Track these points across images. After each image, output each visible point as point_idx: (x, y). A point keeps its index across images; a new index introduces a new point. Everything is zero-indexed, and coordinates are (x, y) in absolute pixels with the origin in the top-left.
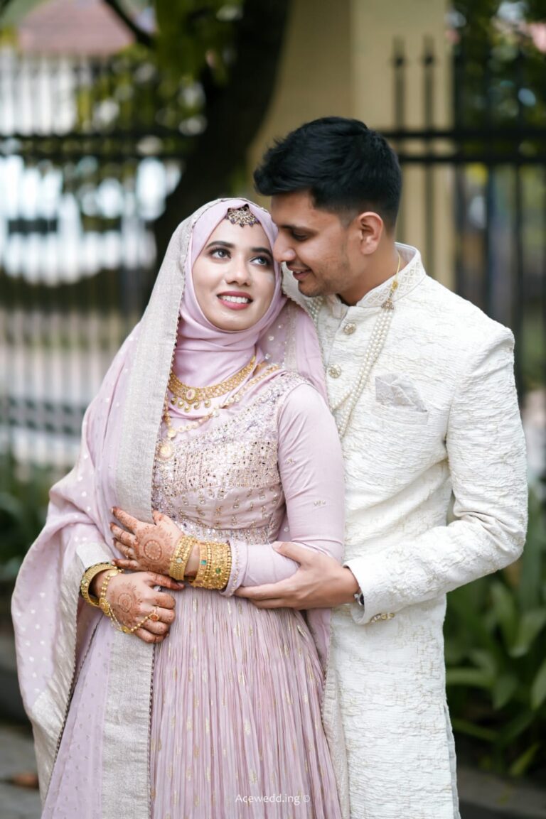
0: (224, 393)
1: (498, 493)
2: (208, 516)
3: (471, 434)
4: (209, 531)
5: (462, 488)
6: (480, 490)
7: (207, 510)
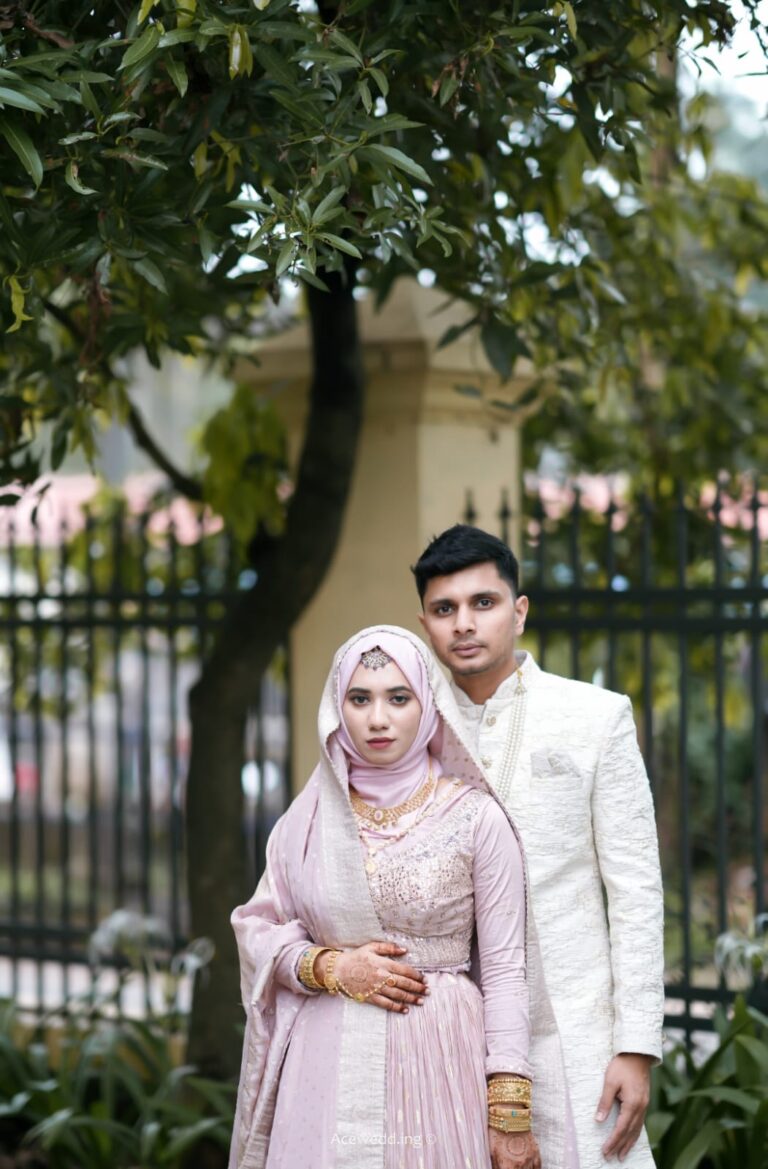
0: (414, 809)
1: (641, 845)
2: (418, 927)
3: (614, 792)
4: (417, 940)
5: (610, 844)
6: (626, 844)
7: (417, 920)
